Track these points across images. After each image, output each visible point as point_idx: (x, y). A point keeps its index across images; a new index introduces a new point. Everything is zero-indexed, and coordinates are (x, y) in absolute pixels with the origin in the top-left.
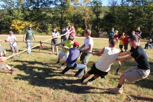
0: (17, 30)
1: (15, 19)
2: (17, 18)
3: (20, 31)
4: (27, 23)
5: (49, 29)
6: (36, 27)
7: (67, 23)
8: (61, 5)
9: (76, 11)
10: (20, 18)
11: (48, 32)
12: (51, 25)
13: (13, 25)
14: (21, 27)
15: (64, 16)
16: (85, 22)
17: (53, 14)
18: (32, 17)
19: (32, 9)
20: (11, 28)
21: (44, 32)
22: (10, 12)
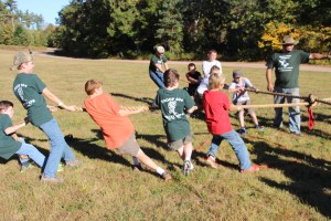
1: (272, 19)
2: (280, 18)
10: (287, 16)
13: (266, 37)
20: (261, 45)
22: (263, 3)
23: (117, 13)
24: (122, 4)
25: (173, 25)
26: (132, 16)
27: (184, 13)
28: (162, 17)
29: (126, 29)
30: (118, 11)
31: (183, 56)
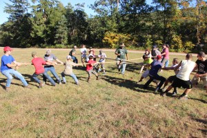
0: (110, 44)
1: (108, 30)
2: (111, 30)
3: (113, 45)
4: (122, 36)
5: (148, 43)
6: (131, 40)
7: (171, 35)
8: (165, 11)
9: (184, 18)
10: (114, 29)
11: (147, 46)
12: (150, 36)
13: (106, 38)
14: (115, 40)
15: (168, 26)
16: (198, 33)
17: (153, 24)
18: (127, 29)
19: (128, 18)
20: (104, 41)
21: (141, 46)
22: (103, 23)
23: (35, 26)
24: (38, 22)
25: (63, 32)
26: (43, 27)
27: (68, 27)
28: (58, 28)
29: (40, 34)
30: (36, 25)
31: (69, 46)
